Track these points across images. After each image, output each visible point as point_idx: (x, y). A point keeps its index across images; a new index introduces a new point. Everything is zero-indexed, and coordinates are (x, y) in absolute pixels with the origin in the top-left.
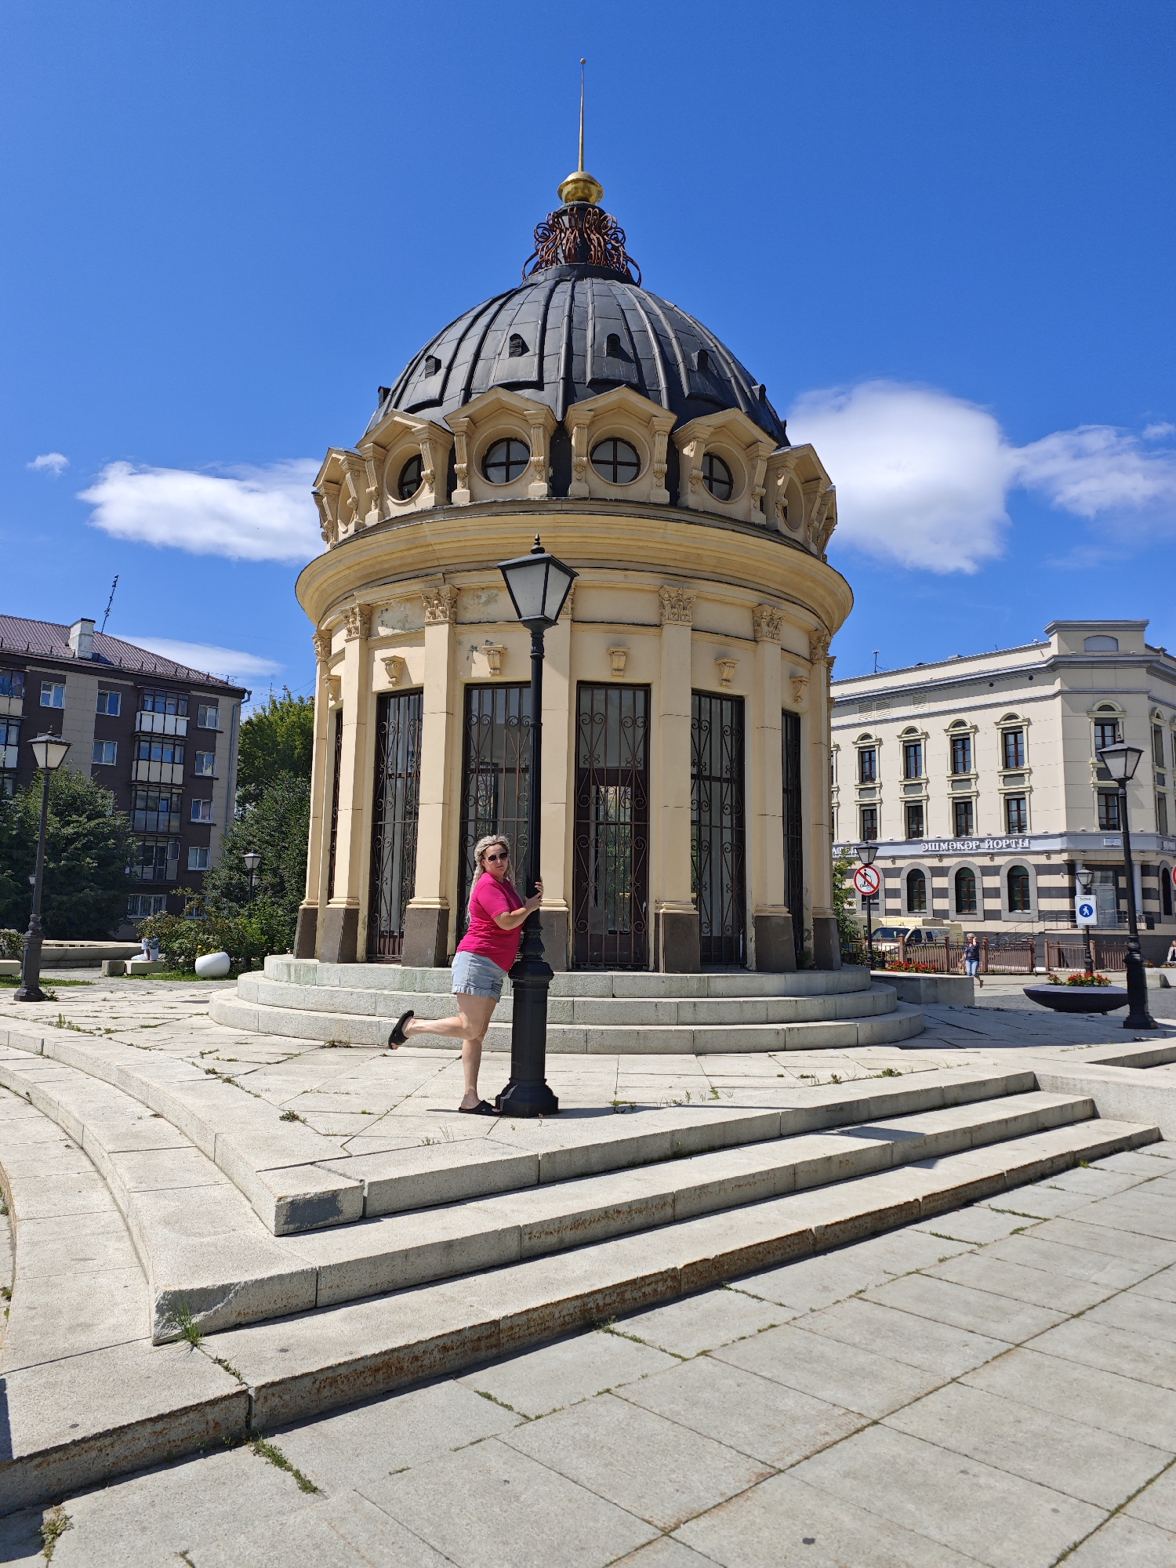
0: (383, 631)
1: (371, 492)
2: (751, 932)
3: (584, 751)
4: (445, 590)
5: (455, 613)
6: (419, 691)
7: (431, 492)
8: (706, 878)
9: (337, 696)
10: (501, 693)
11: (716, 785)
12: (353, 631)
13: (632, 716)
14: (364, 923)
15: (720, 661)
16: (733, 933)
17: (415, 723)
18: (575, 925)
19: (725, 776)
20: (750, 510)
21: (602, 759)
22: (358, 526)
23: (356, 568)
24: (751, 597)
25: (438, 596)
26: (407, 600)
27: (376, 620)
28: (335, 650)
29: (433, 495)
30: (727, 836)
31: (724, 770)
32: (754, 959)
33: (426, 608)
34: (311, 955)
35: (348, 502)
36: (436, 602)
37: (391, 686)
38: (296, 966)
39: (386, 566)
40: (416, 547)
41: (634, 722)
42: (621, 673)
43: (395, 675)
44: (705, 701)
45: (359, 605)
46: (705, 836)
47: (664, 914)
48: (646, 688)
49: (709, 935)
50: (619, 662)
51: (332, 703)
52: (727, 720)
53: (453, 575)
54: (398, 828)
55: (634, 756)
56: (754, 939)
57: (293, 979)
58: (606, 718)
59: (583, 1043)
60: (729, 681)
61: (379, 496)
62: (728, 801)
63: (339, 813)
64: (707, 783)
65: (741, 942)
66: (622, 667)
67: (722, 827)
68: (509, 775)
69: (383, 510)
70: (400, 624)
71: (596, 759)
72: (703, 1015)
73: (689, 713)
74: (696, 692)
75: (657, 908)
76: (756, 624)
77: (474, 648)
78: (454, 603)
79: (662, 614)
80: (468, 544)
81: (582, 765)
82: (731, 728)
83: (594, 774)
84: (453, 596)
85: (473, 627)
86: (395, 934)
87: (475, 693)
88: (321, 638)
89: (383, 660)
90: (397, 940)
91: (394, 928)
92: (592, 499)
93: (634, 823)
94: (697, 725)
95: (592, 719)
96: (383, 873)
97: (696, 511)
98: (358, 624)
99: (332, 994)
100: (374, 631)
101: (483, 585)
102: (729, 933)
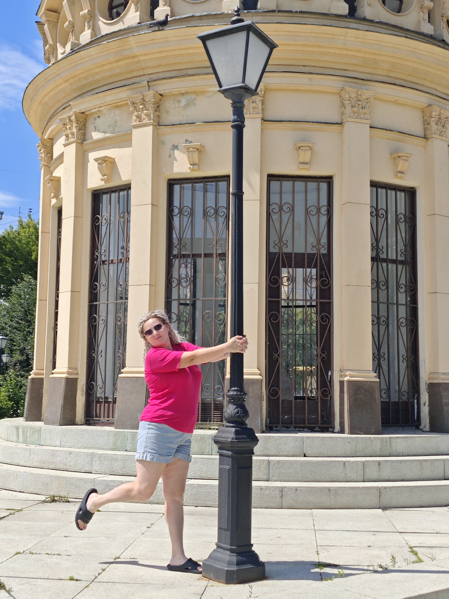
0: (96, 136)
1: (84, 15)
2: (425, 397)
3: (274, 237)
4: (150, 96)
5: (158, 116)
6: (127, 187)
7: (136, 11)
8: (384, 349)
9: (57, 195)
10: (199, 186)
11: (392, 267)
12: (70, 136)
13: (316, 205)
14: (82, 390)
15: (396, 155)
16: (408, 398)
17: (124, 216)
18: (268, 391)
19: (399, 258)
20: (419, 22)
21: (290, 244)
22: (74, 45)
23: (72, 81)
24: (422, 99)
25: (143, 102)
26: (117, 107)
27: (90, 126)
28: (56, 155)
29: (138, 13)
30: (403, 312)
31: (399, 254)
32: (428, 421)
33: (132, 113)
34: (38, 418)
35: (65, 25)
36: (141, 107)
37: (102, 183)
38: (24, 428)
39: (98, 77)
40: (124, 59)
41: (319, 210)
42: (307, 166)
43: (106, 173)
44: (382, 192)
45: (75, 113)
46: (383, 312)
47: (349, 382)
48: (329, 180)
49: (387, 400)
50: (305, 156)
51: (54, 201)
52: (402, 209)
53: (155, 83)
54: (112, 307)
55: (319, 241)
56: (427, 404)
57: (21, 439)
58: (293, 207)
59: (279, 499)
60: (403, 173)
61: (91, 17)
62: (403, 281)
63: (60, 295)
64: (384, 265)
65: (416, 406)
66: (307, 160)
67: (397, 304)
68: (208, 259)
69: (95, 29)
70: (111, 129)
71: (285, 244)
72: (386, 472)
73: (368, 201)
74: (374, 185)
75: (341, 376)
76: (426, 123)
77: (175, 147)
78: (158, 107)
79: (342, 113)
80: (169, 54)
81: (272, 250)
82: (405, 216)
83: (283, 258)
84: (156, 101)
85: (175, 128)
86: (110, 400)
87: (177, 188)
88: (44, 146)
89: (96, 160)
90: (111, 405)
91: (109, 394)
92: (279, 11)
93: (319, 301)
94: (375, 213)
95: (281, 208)
96: (98, 346)
97: (371, 21)
98: (75, 130)
99: (54, 454)
100: (88, 136)
101: (183, 90)
102: (405, 398)
